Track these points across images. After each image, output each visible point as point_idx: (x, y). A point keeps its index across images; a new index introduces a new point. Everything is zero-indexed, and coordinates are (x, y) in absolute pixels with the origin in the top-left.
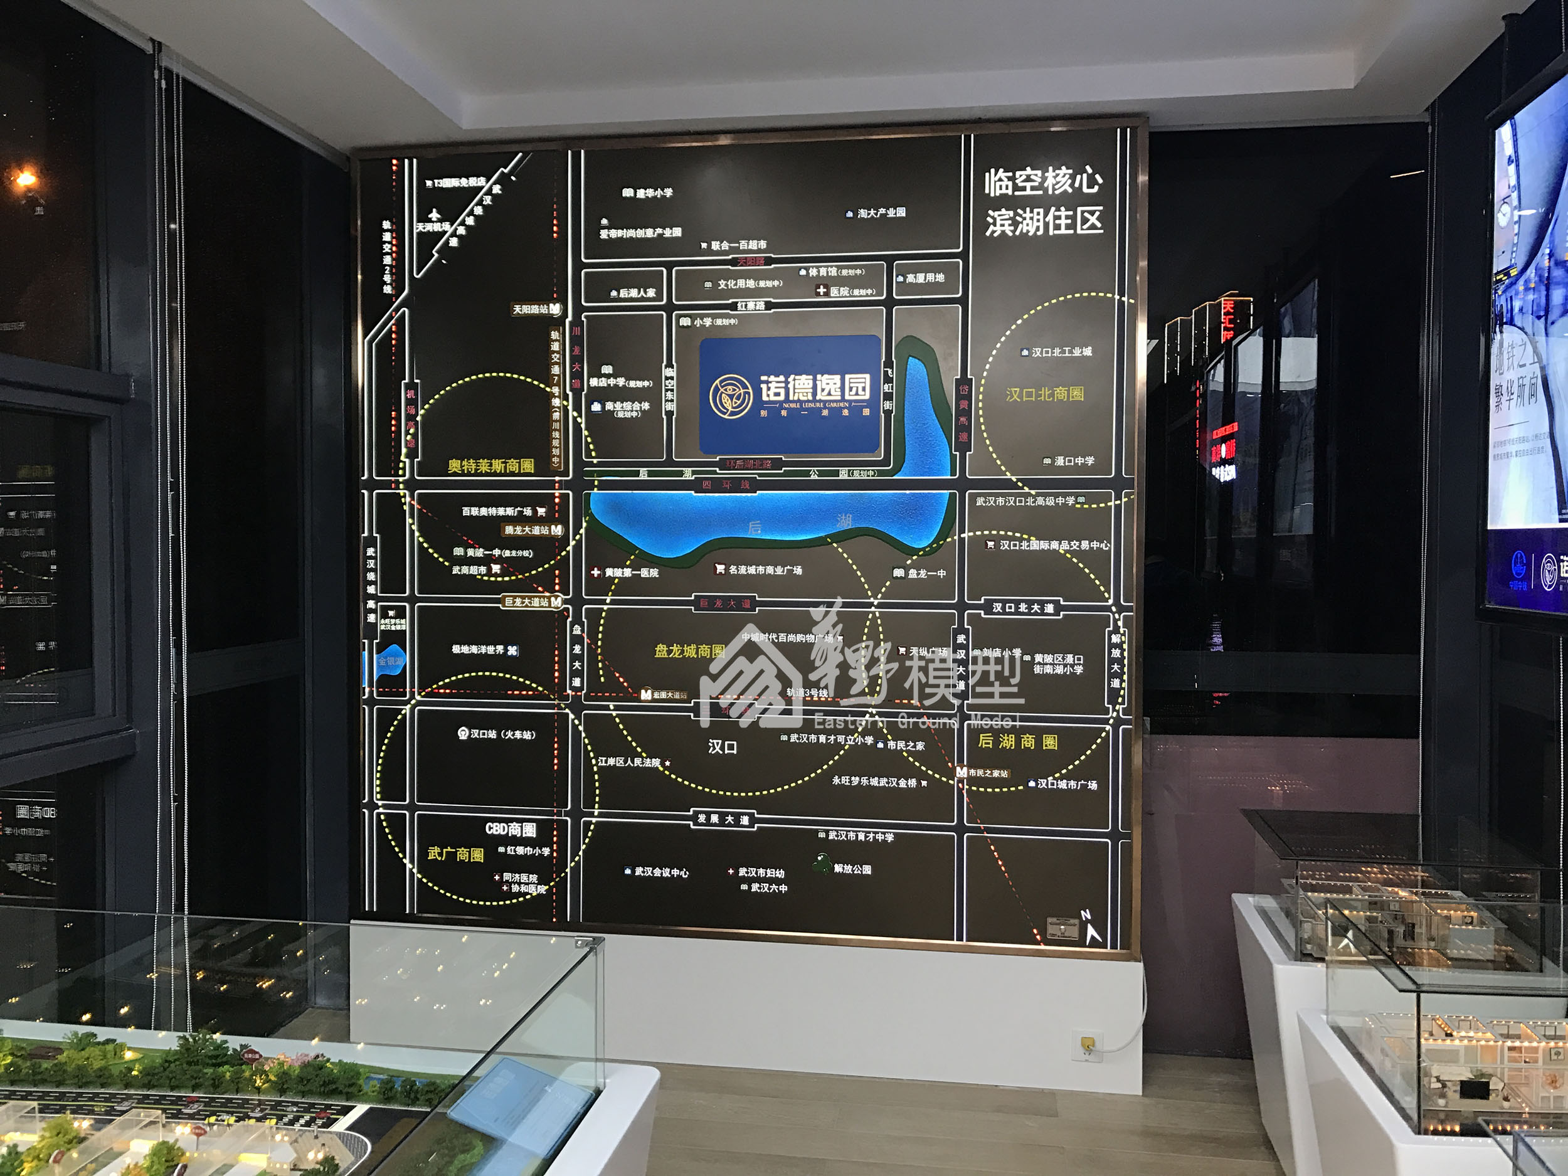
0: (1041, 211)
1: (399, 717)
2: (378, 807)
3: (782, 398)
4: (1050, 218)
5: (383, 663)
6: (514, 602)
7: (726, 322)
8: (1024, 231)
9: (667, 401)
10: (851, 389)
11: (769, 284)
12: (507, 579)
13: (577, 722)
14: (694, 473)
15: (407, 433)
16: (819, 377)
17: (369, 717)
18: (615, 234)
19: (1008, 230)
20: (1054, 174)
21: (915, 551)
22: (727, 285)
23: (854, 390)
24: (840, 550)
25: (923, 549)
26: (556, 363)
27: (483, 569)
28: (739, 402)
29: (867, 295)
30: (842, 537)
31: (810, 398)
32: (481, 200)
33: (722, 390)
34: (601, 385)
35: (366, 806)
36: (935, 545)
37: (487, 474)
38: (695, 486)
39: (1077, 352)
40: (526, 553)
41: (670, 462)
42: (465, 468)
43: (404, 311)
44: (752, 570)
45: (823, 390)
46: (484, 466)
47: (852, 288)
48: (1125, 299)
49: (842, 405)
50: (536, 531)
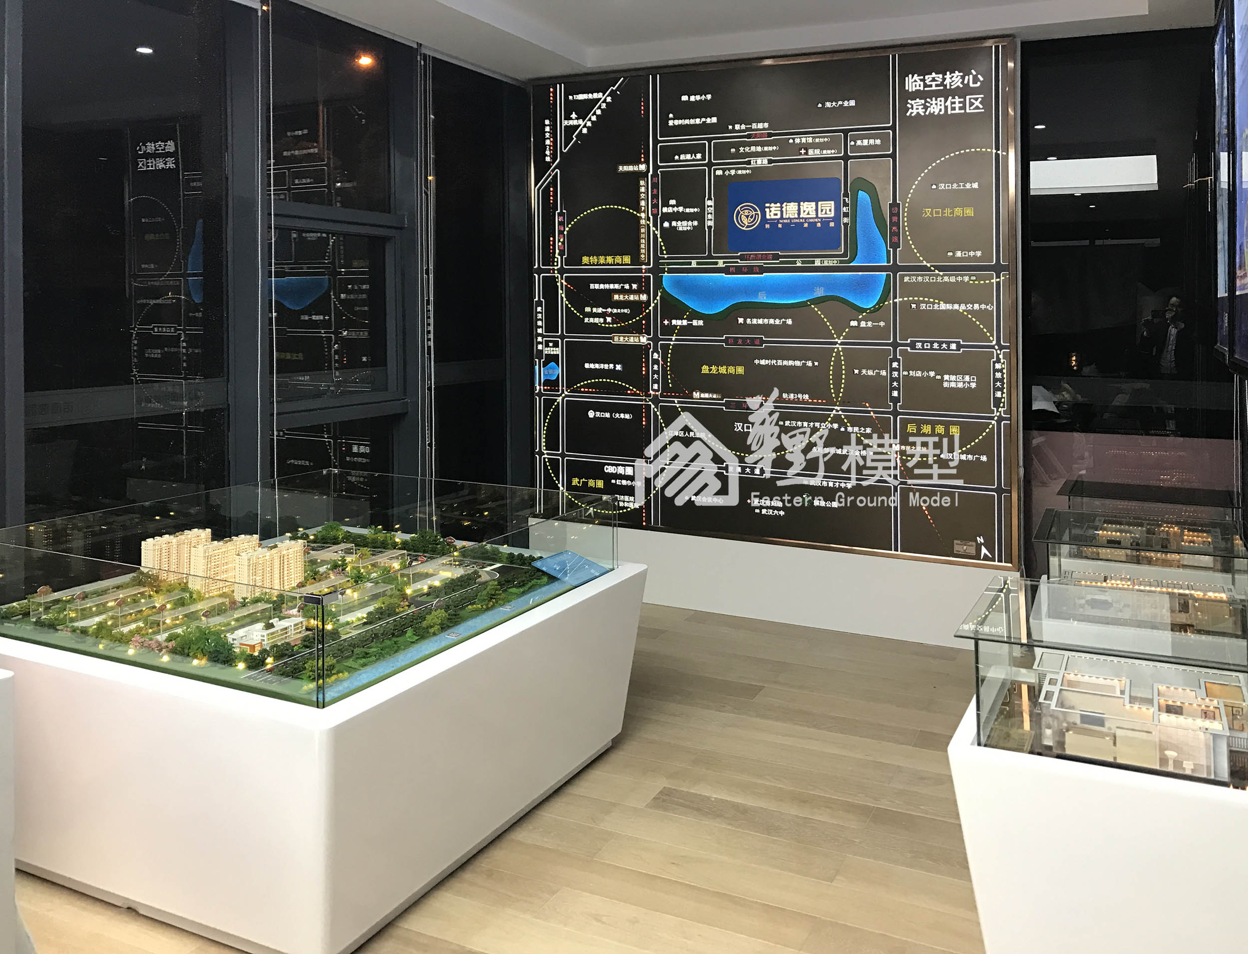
0: (943, 99)
1: (556, 404)
2: (544, 454)
3: (779, 216)
4: (948, 103)
5: (546, 373)
6: (619, 339)
7: (744, 172)
8: (932, 112)
9: (708, 220)
10: (822, 210)
11: (770, 148)
12: (615, 326)
13: (656, 410)
14: (724, 263)
15: (559, 241)
16: (802, 203)
17: (539, 403)
18: (677, 122)
19: (921, 112)
20: (951, 76)
21: (865, 310)
22: (744, 150)
23: (824, 211)
24: (816, 309)
25: (869, 309)
26: (643, 199)
27: (602, 320)
28: (752, 220)
29: (831, 154)
30: (817, 301)
31: (796, 216)
32: (600, 106)
33: (741, 213)
34: (669, 211)
35: (537, 453)
36: (877, 307)
37: (604, 265)
38: (726, 270)
39: (968, 186)
40: (626, 311)
41: (710, 257)
42: (591, 261)
43: (557, 172)
44: (760, 321)
45: (804, 211)
46: (602, 260)
47: (822, 149)
48: (999, 152)
49: (816, 220)
50: (632, 298)
